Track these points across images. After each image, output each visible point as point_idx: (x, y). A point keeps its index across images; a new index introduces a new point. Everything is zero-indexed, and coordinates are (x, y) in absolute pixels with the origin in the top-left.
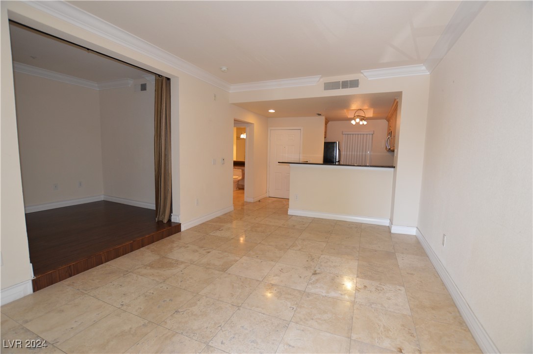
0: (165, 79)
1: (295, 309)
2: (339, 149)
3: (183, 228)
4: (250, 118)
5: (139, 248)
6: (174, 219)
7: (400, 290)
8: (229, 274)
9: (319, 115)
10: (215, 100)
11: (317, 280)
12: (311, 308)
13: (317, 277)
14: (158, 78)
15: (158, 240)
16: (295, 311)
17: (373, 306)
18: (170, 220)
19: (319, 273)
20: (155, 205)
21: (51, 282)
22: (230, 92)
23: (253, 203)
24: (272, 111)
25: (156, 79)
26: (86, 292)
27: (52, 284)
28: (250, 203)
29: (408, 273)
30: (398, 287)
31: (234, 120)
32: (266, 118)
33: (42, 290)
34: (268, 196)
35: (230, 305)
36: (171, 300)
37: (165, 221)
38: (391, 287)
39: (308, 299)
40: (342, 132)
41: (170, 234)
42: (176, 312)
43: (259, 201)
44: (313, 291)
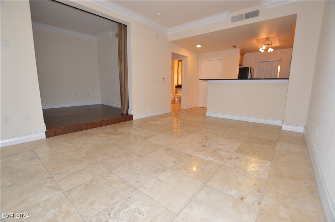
0: (123, 26)
1: (176, 163)
2: (250, 72)
3: (134, 118)
4: (184, 53)
5: (105, 125)
6: (130, 113)
7: (266, 163)
8: (147, 141)
9: (235, 47)
10: (157, 39)
11: (203, 150)
12: (188, 164)
13: (203, 148)
14: (119, 25)
15: (118, 122)
16: (175, 164)
17: (237, 169)
18: (127, 113)
19: (206, 147)
20: (120, 106)
21: (55, 135)
22: (169, 34)
23: (187, 109)
24: (199, 46)
25: (118, 26)
26: (68, 141)
27: (56, 136)
28: (185, 109)
29: (281, 154)
30: (266, 161)
31: (172, 53)
32: (197, 53)
33: (50, 138)
34: (198, 106)
35: (137, 155)
36: (106, 149)
37: (125, 113)
38: (259, 160)
39: (189, 159)
40: (256, 60)
41: (126, 120)
42: (105, 154)
43: (191, 109)
44: (196, 155)
